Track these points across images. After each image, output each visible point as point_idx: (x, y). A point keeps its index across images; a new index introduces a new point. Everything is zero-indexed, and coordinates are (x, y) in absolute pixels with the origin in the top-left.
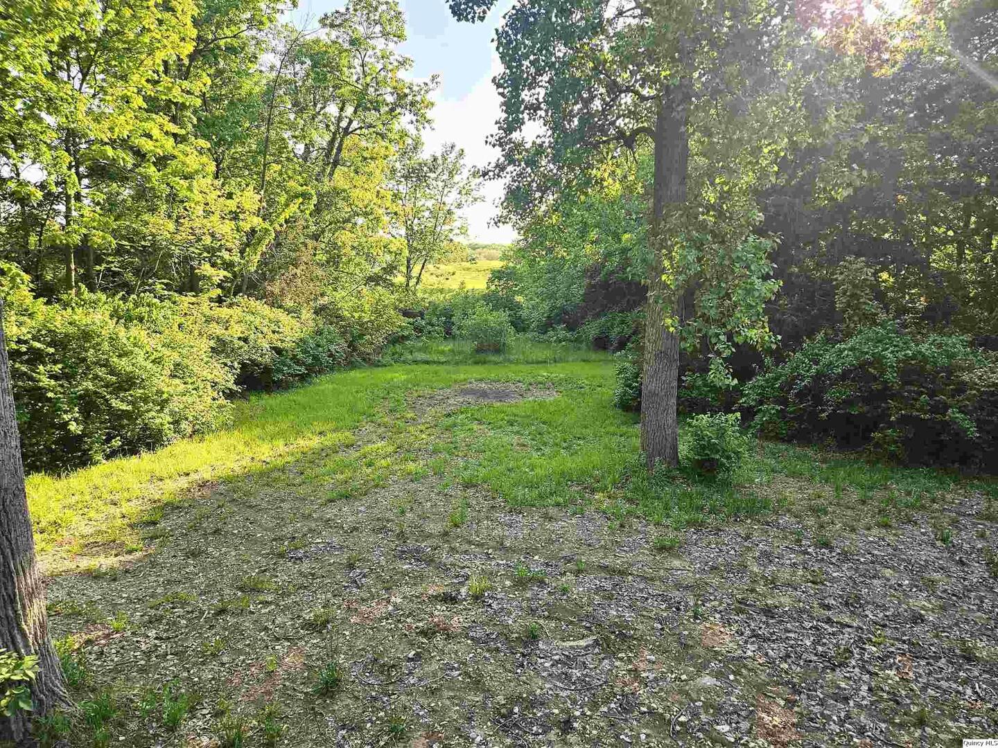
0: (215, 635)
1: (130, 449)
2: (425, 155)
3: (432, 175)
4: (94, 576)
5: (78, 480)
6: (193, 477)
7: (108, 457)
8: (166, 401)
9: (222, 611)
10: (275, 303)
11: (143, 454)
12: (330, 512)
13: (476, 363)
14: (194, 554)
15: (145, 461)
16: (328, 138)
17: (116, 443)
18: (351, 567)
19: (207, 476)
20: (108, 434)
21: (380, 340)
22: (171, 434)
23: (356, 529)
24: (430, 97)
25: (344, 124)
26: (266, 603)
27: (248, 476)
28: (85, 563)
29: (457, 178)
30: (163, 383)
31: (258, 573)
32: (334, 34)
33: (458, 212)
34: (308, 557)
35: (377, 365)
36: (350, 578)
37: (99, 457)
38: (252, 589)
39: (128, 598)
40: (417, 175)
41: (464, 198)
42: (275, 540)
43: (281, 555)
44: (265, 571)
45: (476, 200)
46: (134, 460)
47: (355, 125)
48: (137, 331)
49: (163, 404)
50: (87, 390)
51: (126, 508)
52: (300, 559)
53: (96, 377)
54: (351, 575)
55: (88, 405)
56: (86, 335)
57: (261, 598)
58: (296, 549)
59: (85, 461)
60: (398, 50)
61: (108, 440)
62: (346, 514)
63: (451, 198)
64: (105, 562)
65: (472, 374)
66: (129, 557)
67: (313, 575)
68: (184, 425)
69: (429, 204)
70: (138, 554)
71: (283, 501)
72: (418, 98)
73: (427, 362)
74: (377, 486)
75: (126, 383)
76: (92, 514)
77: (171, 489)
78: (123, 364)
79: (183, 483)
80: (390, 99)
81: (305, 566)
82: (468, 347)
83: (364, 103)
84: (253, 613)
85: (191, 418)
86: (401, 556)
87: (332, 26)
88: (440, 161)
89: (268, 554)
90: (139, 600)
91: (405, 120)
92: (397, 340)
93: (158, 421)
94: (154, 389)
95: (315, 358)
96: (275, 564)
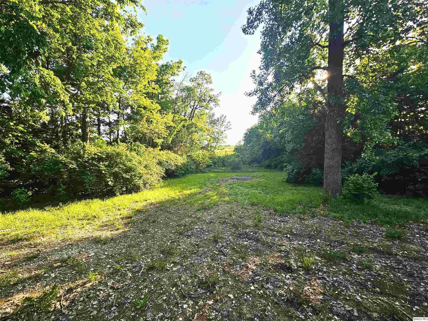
0: (146, 287)
1: (129, 191)
2: (216, 117)
3: (218, 123)
4: (97, 241)
6: (148, 201)
7: (121, 194)
8: (142, 176)
9: (151, 268)
10: (175, 152)
11: (133, 194)
12: (199, 215)
13: (233, 172)
14: (143, 232)
15: (134, 196)
16: (191, 110)
17: (124, 189)
18: (216, 242)
19: (153, 201)
20: (122, 187)
21: (204, 166)
22: (143, 188)
23: (211, 222)
24: (219, 98)
25: (195, 106)
26: (175, 264)
27: (167, 201)
29: (224, 123)
30: (140, 170)
31: (171, 243)
32: (193, 83)
33: (224, 132)
34: (193, 235)
35: (204, 172)
36: (217, 248)
37: (118, 194)
38: (168, 253)
39: (107, 255)
40: (213, 123)
41: (226, 129)
42: (178, 226)
43: (181, 234)
44: (174, 242)
45: (229, 129)
46: (130, 195)
47: (198, 106)
48: (134, 153)
49: (140, 177)
50: (116, 171)
51: (122, 212)
52: (190, 236)
53: (119, 167)
54: (217, 246)
55: (116, 176)
56: (118, 154)
57: (173, 259)
58: (187, 231)
59: (115, 195)
60: (210, 86)
62: (207, 216)
63: (223, 129)
64: (106, 234)
65: (234, 175)
66: (116, 232)
67: (198, 245)
68: (147, 185)
69: (217, 130)
70: (120, 231)
71: (180, 210)
72: (216, 98)
73: (218, 172)
74: (214, 205)
75: (129, 170)
76: (110, 214)
77: (139, 206)
78: (129, 164)
79: (145, 203)
80: (208, 99)
81: (193, 240)
82: (229, 169)
83: (201, 100)
84: (168, 270)
85: (149, 183)
86: (240, 236)
87: (193, 81)
88: (220, 119)
89: (175, 232)
90: (112, 256)
91: (212, 104)
92: (208, 166)
93: (138, 182)
94: (138, 172)
95: (187, 169)
96: (178, 238)
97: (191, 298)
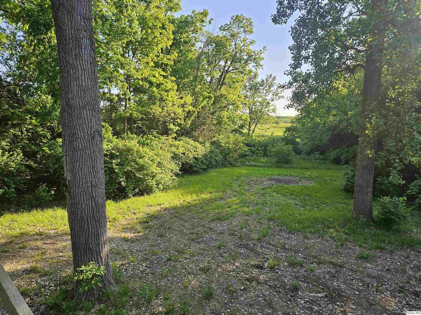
0: (167, 268)
1: (141, 193)
2: (259, 80)
3: (261, 88)
4: (126, 240)
5: (123, 204)
6: (162, 206)
7: (134, 196)
8: (154, 176)
9: (169, 260)
10: (196, 140)
11: (145, 196)
12: (212, 225)
13: (277, 167)
14: (161, 236)
15: (145, 199)
16: (220, 74)
17: (137, 190)
18: (219, 248)
19: (167, 206)
20: (134, 187)
21: (236, 155)
22: (155, 189)
23: (222, 233)
24: (262, 56)
25: (226, 69)
26: (186, 259)
27: (182, 207)
28: (123, 235)
29: (272, 89)
30: (154, 169)
31: (184, 246)
32: (225, 33)
33: (272, 103)
34: (203, 242)
35: (234, 166)
36: (219, 253)
37: (131, 195)
38: (181, 252)
39: (137, 250)
40: (255, 88)
41: (275, 97)
42: (190, 234)
43: (193, 240)
44: (186, 245)
45: (280, 97)
46: (142, 198)
47: (231, 69)
48: (146, 149)
49: (153, 177)
50: (128, 170)
51: (138, 215)
52: (200, 242)
53: (131, 165)
54: (219, 252)
55: (128, 175)
56: (129, 150)
57: (184, 256)
58: (198, 238)
59: (126, 197)
60: (250, 37)
61: (134, 190)
62: (219, 227)
63: (269, 97)
64: (129, 235)
65: (275, 172)
66: (138, 234)
67: (204, 249)
68: (160, 186)
69: (260, 100)
70: (141, 234)
71: (195, 219)
72: (257, 57)
73: (255, 166)
74: (231, 216)
75: (142, 168)
76: (127, 217)
77: (154, 209)
78: (141, 161)
79: (159, 208)
80: (245, 57)
81: (202, 246)
82: (274, 160)
83: (234, 60)
84: (181, 262)
85: (163, 183)
86: (240, 246)
87: (224, 30)
88: (265, 82)
89: (188, 239)
90: (141, 251)
91: (251, 66)
92: (243, 156)
93: (151, 183)
94: (151, 171)
96: (190, 243)
97: (193, 274)
